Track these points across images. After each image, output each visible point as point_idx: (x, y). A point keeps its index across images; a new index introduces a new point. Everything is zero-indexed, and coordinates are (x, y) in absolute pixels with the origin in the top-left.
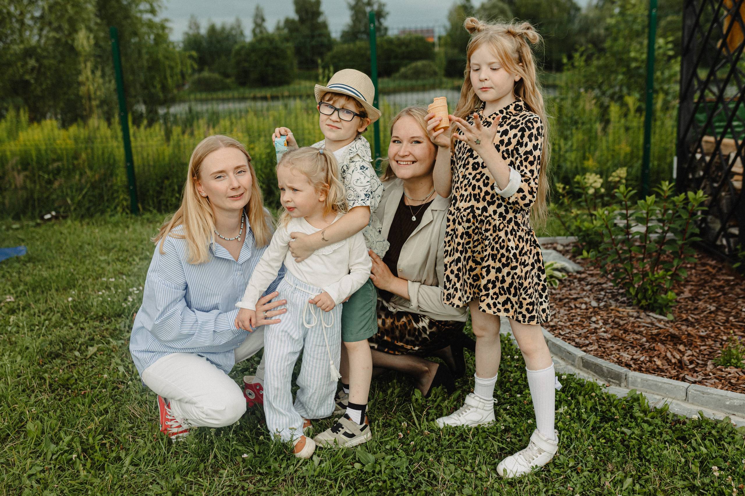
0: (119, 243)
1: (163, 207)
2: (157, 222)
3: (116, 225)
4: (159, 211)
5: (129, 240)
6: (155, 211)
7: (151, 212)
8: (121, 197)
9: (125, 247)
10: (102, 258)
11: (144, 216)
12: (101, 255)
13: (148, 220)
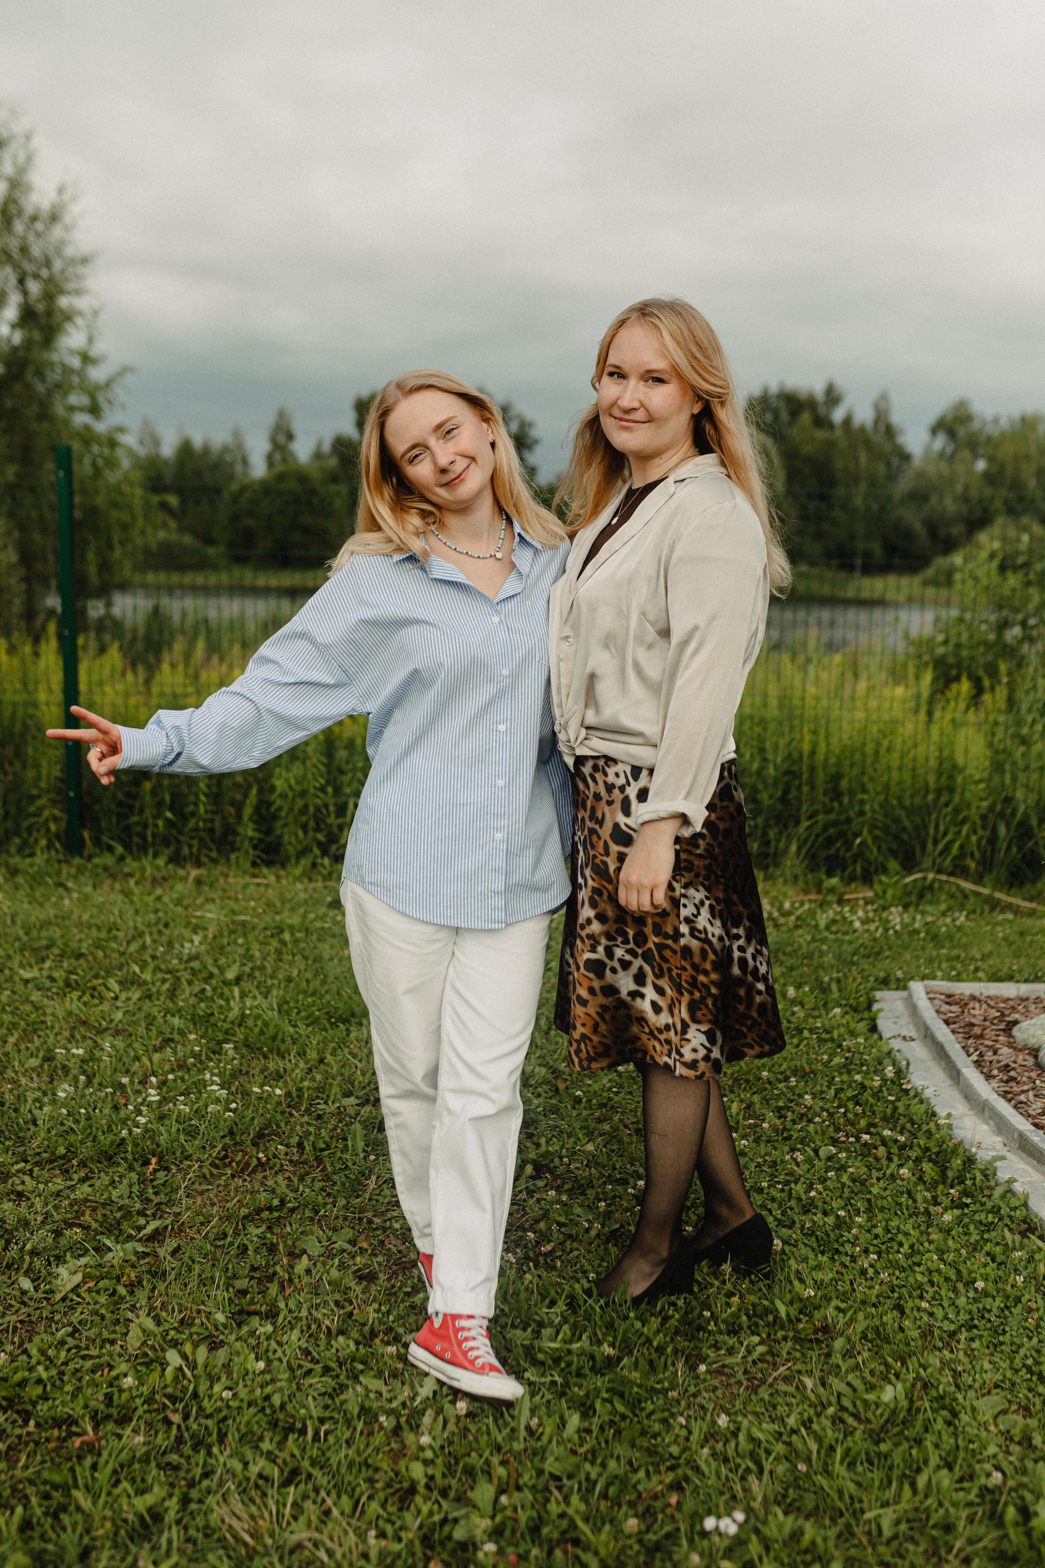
0: (58, 933)
1: (136, 839)
2: (130, 875)
3: (36, 880)
4: (127, 847)
5: (80, 924)
6: (119, 850)
7: (110, 849)
8: (46, 813)
9: (74, 945)
10: (27, 974)
11: (96, 860)
12: (22, 966)
13: (106, 868)
